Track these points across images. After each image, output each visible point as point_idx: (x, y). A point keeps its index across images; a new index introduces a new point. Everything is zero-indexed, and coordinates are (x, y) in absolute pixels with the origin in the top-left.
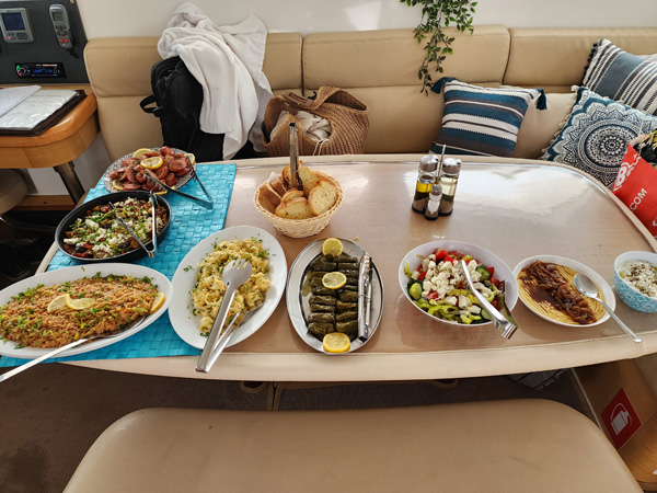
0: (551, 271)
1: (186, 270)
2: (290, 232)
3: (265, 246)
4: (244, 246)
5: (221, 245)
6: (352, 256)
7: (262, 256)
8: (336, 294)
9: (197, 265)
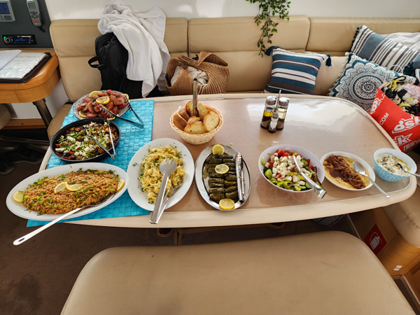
0: (340, 160)
1: (134, 165)
2: (192, 141)
3: (179, 150)
4: (166, 150)
5: (153, 150)
6: (230, 154)
7: (178, 155)
8: (224, 177)
9: (140, 162)
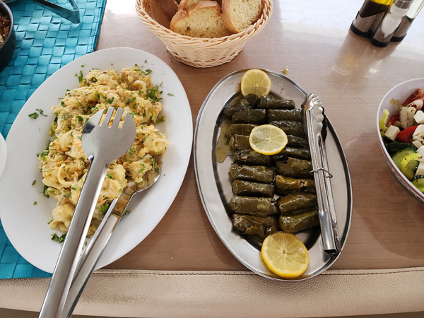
1: (34, 116)
2: (191, 58)
3: (155, 80)
4: (123, 79)
5: (88, 77)
6: (286, 97)
7: (153, 95)
8: (272, 162)
